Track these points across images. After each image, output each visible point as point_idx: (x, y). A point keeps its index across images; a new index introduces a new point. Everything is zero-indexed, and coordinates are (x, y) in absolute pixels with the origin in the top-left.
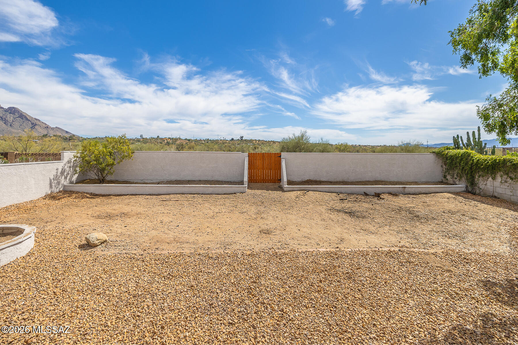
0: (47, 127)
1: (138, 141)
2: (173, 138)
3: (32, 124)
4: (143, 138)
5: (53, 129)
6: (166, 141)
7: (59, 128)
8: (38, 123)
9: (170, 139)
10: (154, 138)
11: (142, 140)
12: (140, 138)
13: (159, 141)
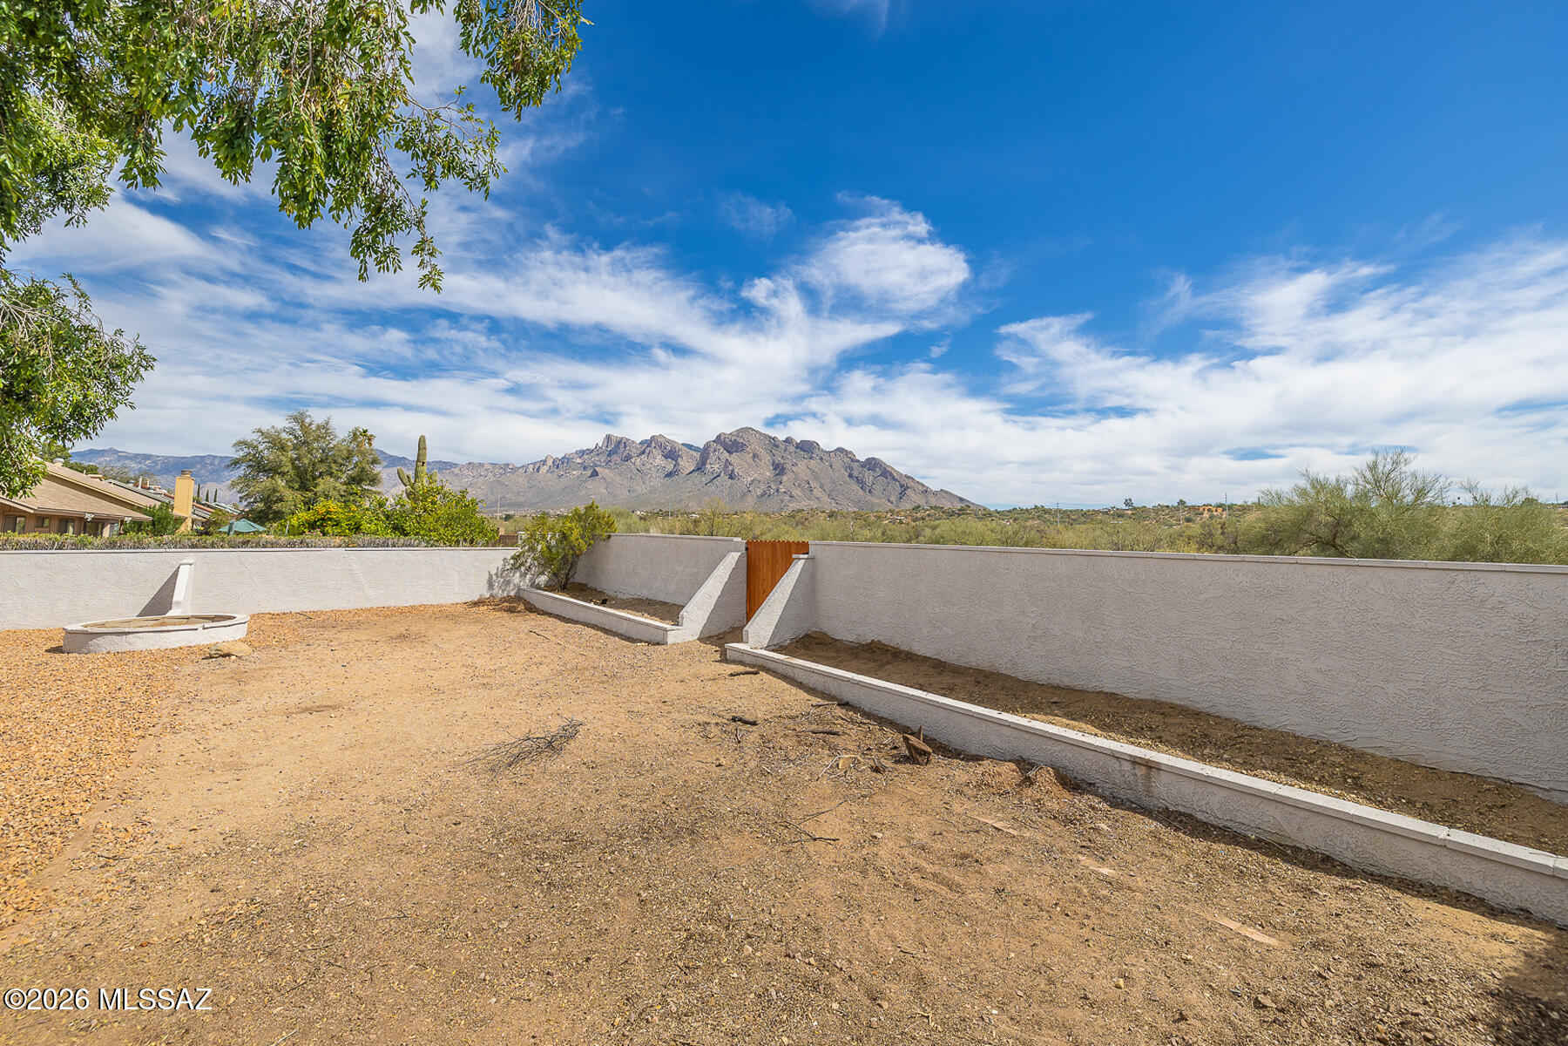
0: (926, 491)
1: (1120, 514)
2: (1230, 507)
3: (902, 486)
4: (1135, 509)
5: (935, 494)
6: (1206, 515)
7: (946, 492)
8: (911, 484)
9: (1220, 510)
10: (1168, 507)
11: (1130, 512)
12: (1124, 507)
13: (1183, 515)
